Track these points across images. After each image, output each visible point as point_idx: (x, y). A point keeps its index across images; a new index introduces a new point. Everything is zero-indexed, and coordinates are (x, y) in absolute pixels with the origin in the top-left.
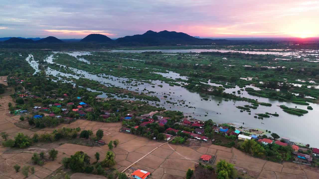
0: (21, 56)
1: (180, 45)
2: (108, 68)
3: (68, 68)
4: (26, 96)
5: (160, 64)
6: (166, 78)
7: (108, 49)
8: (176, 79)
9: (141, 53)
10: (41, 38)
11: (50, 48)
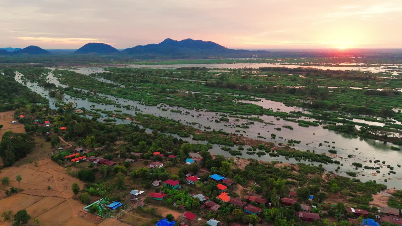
0: (3, 74)
1: (213, 57)
2: (161, 94)
3: (97, 94)
4: (84, 159)
5: (244, 88)
6: (269, 110)
7: (122, 63)
8: (291, 112)
9: (176, 68)
10: (14, 48)
11: (38, 63)
